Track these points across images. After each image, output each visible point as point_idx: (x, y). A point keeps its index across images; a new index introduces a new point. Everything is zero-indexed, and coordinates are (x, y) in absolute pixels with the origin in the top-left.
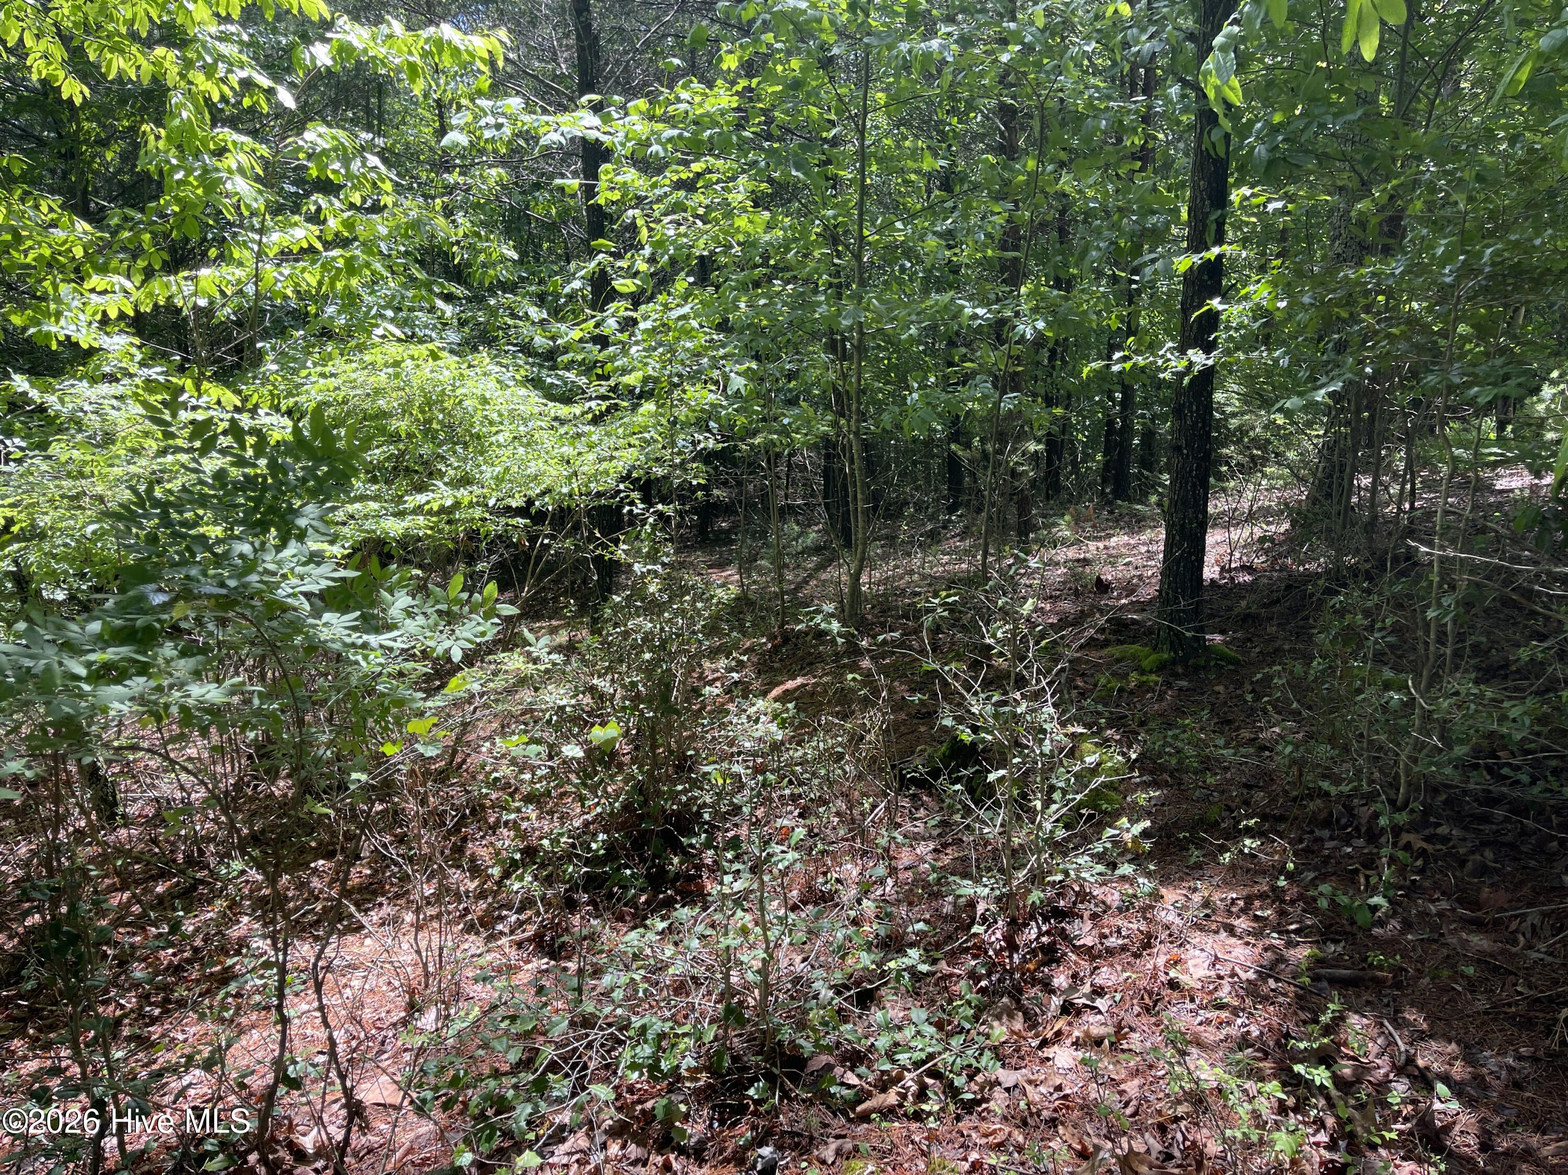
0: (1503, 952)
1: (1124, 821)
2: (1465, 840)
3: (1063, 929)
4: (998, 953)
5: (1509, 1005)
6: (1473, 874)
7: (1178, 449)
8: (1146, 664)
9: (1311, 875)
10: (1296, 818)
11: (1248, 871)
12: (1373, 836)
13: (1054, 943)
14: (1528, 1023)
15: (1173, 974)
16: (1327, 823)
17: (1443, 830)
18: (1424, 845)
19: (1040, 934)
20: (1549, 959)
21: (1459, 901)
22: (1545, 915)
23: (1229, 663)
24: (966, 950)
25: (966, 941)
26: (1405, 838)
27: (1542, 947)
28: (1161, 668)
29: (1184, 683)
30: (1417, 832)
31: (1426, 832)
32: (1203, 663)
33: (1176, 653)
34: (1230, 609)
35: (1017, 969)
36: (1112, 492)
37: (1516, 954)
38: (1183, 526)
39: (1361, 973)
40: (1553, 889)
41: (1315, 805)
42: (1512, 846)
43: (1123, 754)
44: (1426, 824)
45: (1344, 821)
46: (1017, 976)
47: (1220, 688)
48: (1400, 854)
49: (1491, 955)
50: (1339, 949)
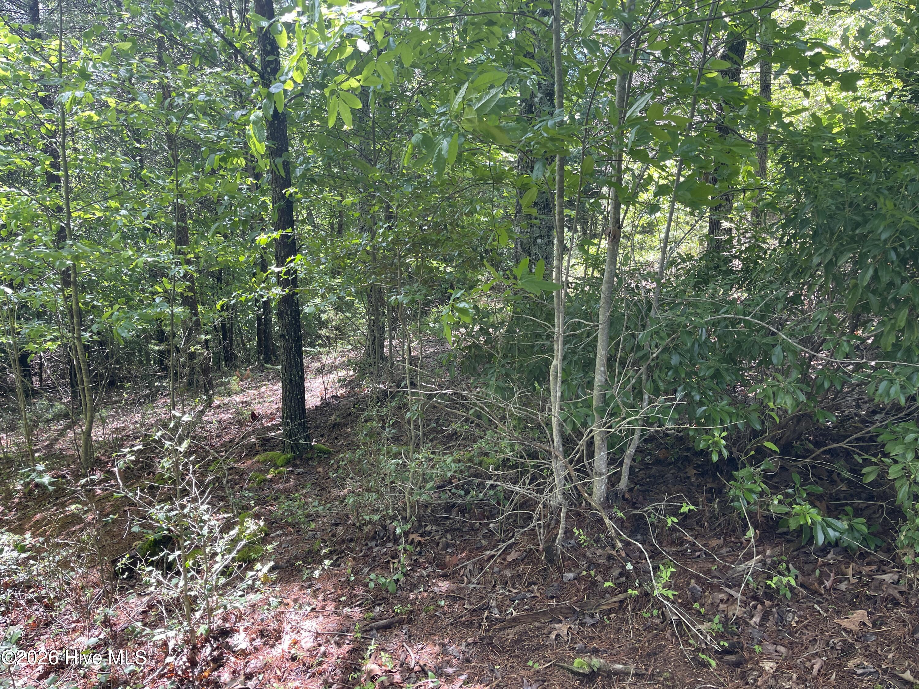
0: (458, 588)
1: (258, 566)
2: (438, 531)
3: (227, 642)
4: (184, 672)
5: (462, 617)
6: (442, 550)
7: (283, 336)
8: (279, 462)
9: (367, 569)
10: (358, 539)
11: (335, 575)
12: (396, 540)
13: (221, 654)
14: (471, 624)
15: (293, 651)
16: (374, 538)
17: (428, 528)
18: (420, 539)
19: (213, 650)
20: (478, 586)
21: (437, 566)
22: (474, 563)
23: (325, 454)
24: (163, 676)
25: (162, 670)
26: (412, 536)
27: (475, 581)
28: (287, 463)
29: (301, 470)
30: (416, 532)
31: (421, 532)
32: (310, 456)
33: (295, 452)
34: (326, 421)
35: (197, 679)
36: (264, 359)
37: (463, 588)
38: (291, 380)
39: (391, 620)
40: (478, 548)
41: (367, 529)
42: (459, 529)
43: (256, 523)
44: (421, 527)
45: (382, 534)
46: (197, 683)
47: (320, 469)
48: (408, 547)
49: (453, 592)
50: (382, 609)
